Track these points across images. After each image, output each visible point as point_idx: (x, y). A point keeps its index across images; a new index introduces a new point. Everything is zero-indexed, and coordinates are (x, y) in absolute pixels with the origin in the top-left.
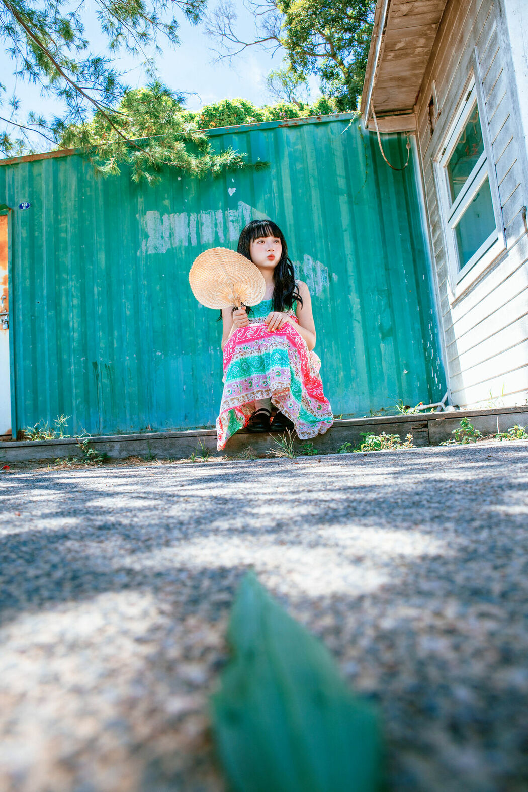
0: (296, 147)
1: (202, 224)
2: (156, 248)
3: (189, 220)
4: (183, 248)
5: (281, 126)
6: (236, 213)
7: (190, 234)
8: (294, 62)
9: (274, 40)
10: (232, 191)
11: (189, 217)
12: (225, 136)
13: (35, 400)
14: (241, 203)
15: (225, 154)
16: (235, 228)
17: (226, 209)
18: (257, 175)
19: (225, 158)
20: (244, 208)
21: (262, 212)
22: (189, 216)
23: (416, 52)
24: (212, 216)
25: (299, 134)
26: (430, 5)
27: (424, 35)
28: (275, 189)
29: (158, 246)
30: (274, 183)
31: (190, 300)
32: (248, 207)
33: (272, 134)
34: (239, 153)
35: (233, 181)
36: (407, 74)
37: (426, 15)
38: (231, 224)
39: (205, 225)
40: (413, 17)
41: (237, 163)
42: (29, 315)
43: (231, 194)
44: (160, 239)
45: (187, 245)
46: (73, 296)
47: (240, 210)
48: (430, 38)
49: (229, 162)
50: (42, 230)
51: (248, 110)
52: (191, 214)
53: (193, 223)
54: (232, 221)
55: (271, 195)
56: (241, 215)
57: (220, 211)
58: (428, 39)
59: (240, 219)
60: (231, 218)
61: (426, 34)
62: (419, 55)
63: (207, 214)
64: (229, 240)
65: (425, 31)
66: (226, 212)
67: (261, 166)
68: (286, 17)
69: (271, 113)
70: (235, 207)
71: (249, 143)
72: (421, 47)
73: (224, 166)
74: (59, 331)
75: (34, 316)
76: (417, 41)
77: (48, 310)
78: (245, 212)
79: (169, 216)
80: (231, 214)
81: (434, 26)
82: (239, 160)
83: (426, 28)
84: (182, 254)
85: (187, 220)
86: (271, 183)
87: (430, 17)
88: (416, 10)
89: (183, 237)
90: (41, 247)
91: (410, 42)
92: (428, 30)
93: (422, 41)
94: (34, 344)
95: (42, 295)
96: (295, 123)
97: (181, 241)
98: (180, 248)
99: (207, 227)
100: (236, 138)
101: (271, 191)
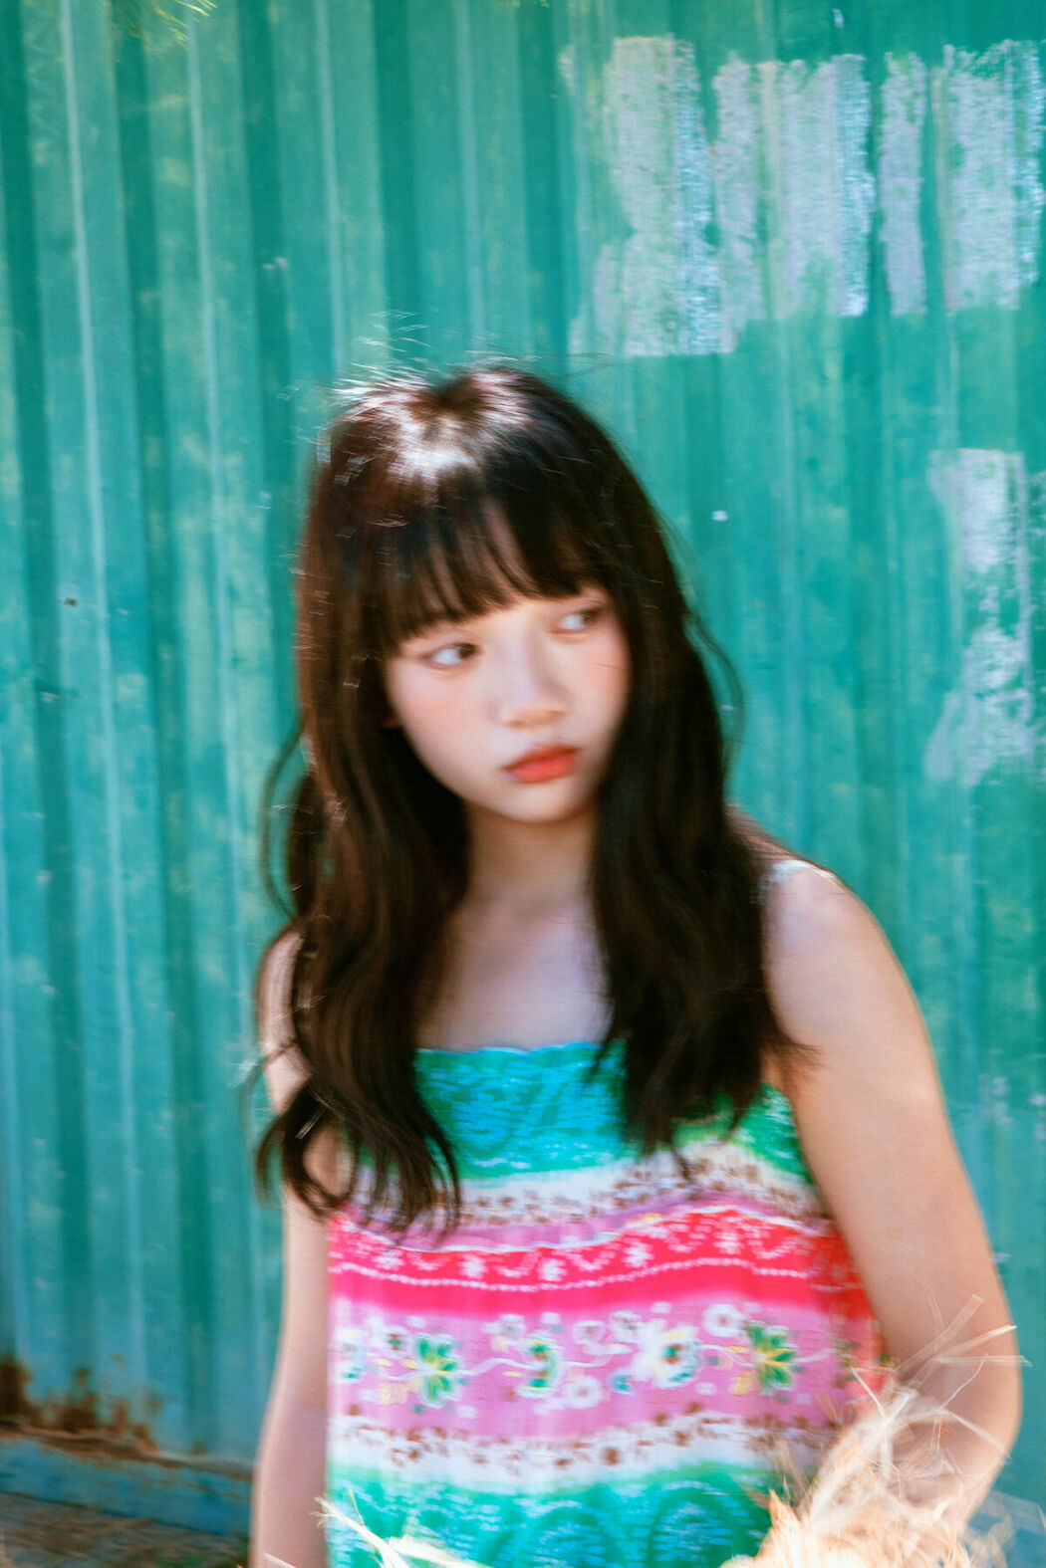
1: (956, 157)
2: (671, 319)
3: (876, 113)
4: (830, 336)
7: (878, 219)
11: (875, 94)
13: (73, 1198)
22: (875, 75)
24: (1019, 93)
29: (682, 300)
31: (872, 719)
39: (972, 163)
42: (26, 681)
44: (699, 245)
45: (857, 306)
46: (232, 593)
50: (65, 132)
52: (893, 65)
53: (899, 133)
63: (984, 72)
74: (173, 807)
75: (55, 689)
77: (117, 671)
79: (756, 78)
84: (822, 378)
85: (860, 118)
89: (831, 251)
90: (65, 244)
94: (59, 863)
95: (87, 558)
97: (817, 280)
98: (811, 328)
99: (988, 178)
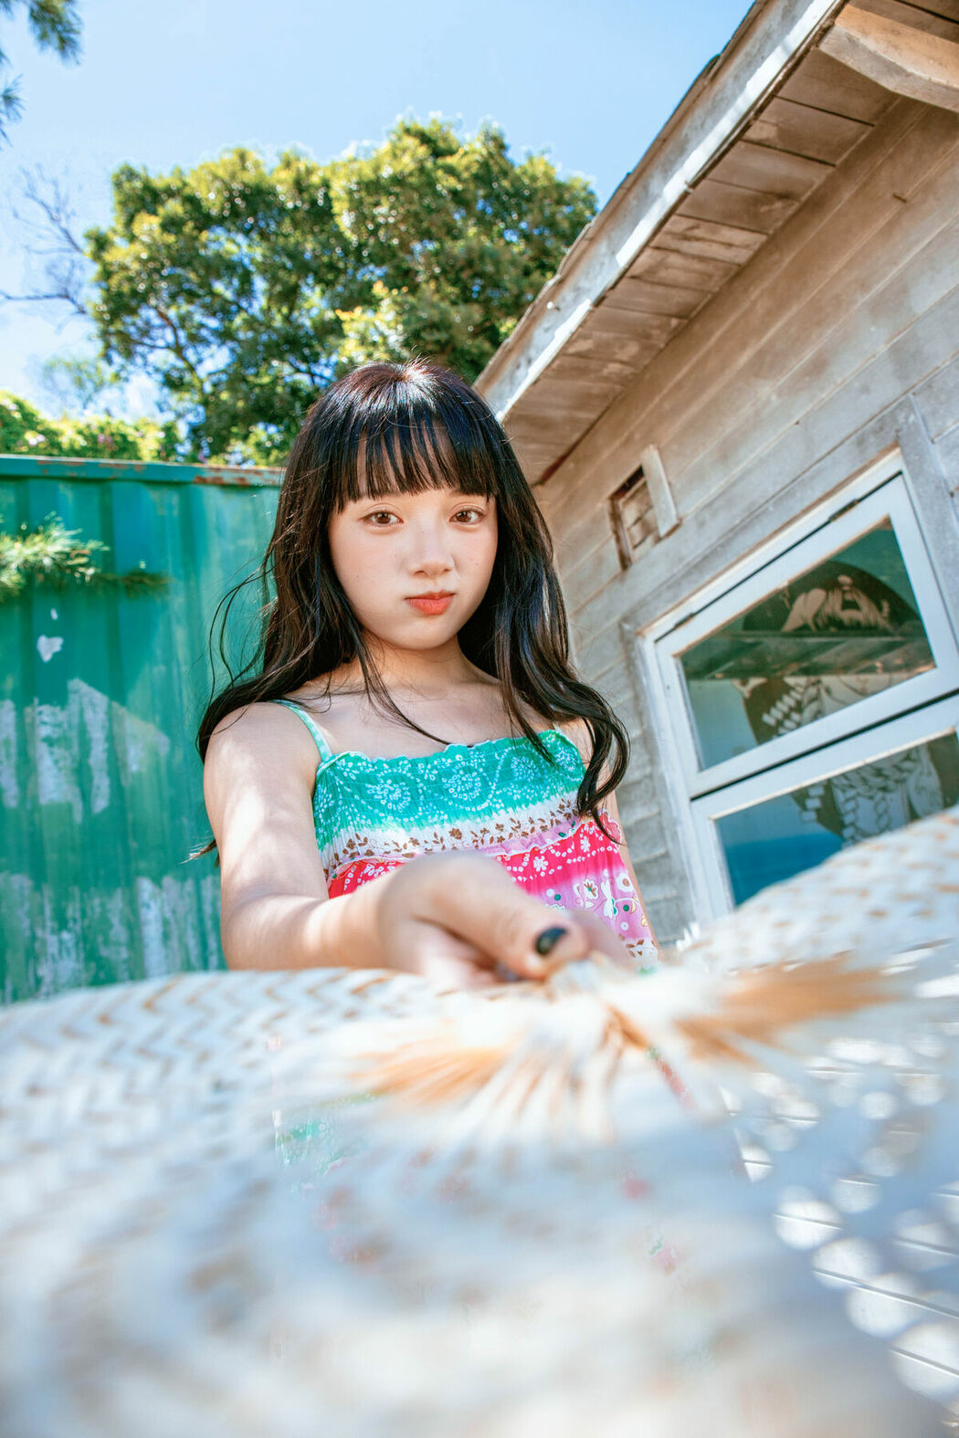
0: (242, 542)
5: (203, 481)
6: (61, 716)
8: (108, 346)
9: (66, 302)
10: (48, 647)
12: (32, 483)
14: (77, 685)
15: (37, 539)
16: (56, 762)
17: (29, 702)
18: (126, 607)
19: (36, 549)
20: (85, 700)
21: (145, 717)
23: (605, 372)
25: (249, 508)
26: (694, 271)
27: (643, 336)
28: (182, 652)
30: (180, 634)
32: (100, 699)
33: (174, 498)
34: (83, 538)
35: (54, 615)
36: (556, 414)
37: (673, 292)
38: (43, 749)
40: (648, 288)
41: (73, 568)
43: (47, 657)
47: (74, 707)
48: (651, 347)
49: (47, 562)
51: (29, 420)
54: (50, 741)
55: (169, 672)
56: (75, 721)
57: (9, 704)
58: (645, 348)
59: (74, 734)
60: (44, 731)
61: (648, 337)
62: (607, 379)
64: (35, 798)
65: (652, 327)
66: (28, 710)
67: (141, 584)
68: (97, 268)
69: (80, 432)
70: (59, 697)
71: (107, 514)
72: (622, 362)
73: (30, 571)
76: (622, 347)
78: (89, 715)
80: (46, 719)
81: (674, 322)
82: (83, 560)
83: (656, 322)
86: (169, 636)
87: (680, 298)
88: (663, 274)
91: (608, 345)
92: (659, 327)
93: (632, 349)
96: (242, 479)
100: (67, 493)
101: (169, 659)
